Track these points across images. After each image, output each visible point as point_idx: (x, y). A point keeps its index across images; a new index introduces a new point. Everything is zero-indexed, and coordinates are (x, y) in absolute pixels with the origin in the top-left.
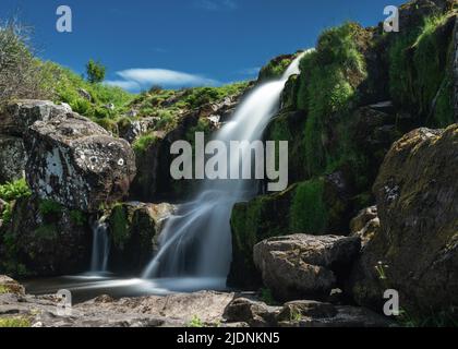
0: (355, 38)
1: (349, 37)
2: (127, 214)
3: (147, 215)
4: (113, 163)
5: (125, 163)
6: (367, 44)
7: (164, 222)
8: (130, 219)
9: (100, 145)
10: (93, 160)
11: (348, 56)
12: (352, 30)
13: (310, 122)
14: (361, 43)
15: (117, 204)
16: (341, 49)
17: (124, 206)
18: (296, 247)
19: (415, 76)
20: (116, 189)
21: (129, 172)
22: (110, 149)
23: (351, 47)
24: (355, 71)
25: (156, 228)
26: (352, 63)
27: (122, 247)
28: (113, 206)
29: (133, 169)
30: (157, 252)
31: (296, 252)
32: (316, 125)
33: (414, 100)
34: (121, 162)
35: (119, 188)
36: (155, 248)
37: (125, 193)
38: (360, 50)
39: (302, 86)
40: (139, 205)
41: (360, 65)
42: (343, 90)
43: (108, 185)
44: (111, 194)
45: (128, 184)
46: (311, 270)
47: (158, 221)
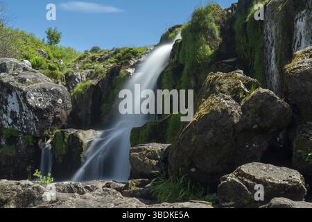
0: (214, 15)
1: (211, 14)
2: (64, 137)
3: (77, 138)
4: (54, 102)
5: (63, 102)
6: (223, 18)
7: (90, 143)
8: (66, 140)
9: (45, 90)
10: (40, 100)
11: (209, 27)
12: (213, 9)
13: (185, 72)
14: (218, 18)
15: (58, 131)
16: (205, 23)
17: (62, 132)
18: (145, 149)
19: (247, 41)
20: (57, 121)
21: (66, 108)
22: (52, 92)
23: (211, 21)
24: (214, 37)
25: (84, 147)
26: (211, 32)
27: (60, 160)
28: (55, 132)
29: (70, 106)
30: (84, 163)
31: (144, 153)
32: (188, 74)
33: (247, 57)
34: (60, 101)
35: (59, 120)
36: (83, 160)
37: (64, 123)
38: (217, 23)
39: (182, 47)
40: (72, 131)
41: (217, 33)
42: (204, 50)
43: (51, 118)
44: (53, 124)
45: (66, 117)
46: (150, 163)
47: (86, 141)
